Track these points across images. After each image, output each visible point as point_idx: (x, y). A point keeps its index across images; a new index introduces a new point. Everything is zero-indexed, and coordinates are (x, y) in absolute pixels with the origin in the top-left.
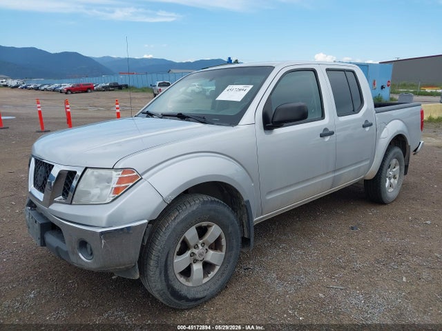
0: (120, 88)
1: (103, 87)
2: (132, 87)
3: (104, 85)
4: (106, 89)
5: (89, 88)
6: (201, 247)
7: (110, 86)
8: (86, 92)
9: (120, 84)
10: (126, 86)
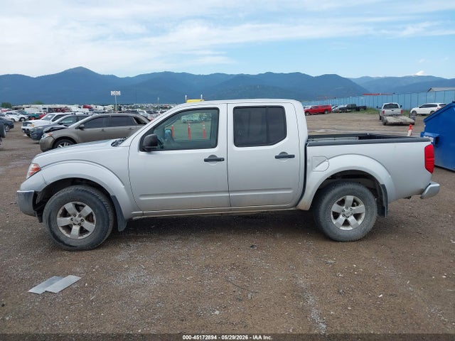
0: (357, 109)
1: (340, 109)
2: (371, 108)
3: (342, 106)
4: (343, 110)
5: (327, 110)
6: (80, 219)
7: (348, 108)
8: (323, 113)
9: (358, 105)
10: (365, 108)
